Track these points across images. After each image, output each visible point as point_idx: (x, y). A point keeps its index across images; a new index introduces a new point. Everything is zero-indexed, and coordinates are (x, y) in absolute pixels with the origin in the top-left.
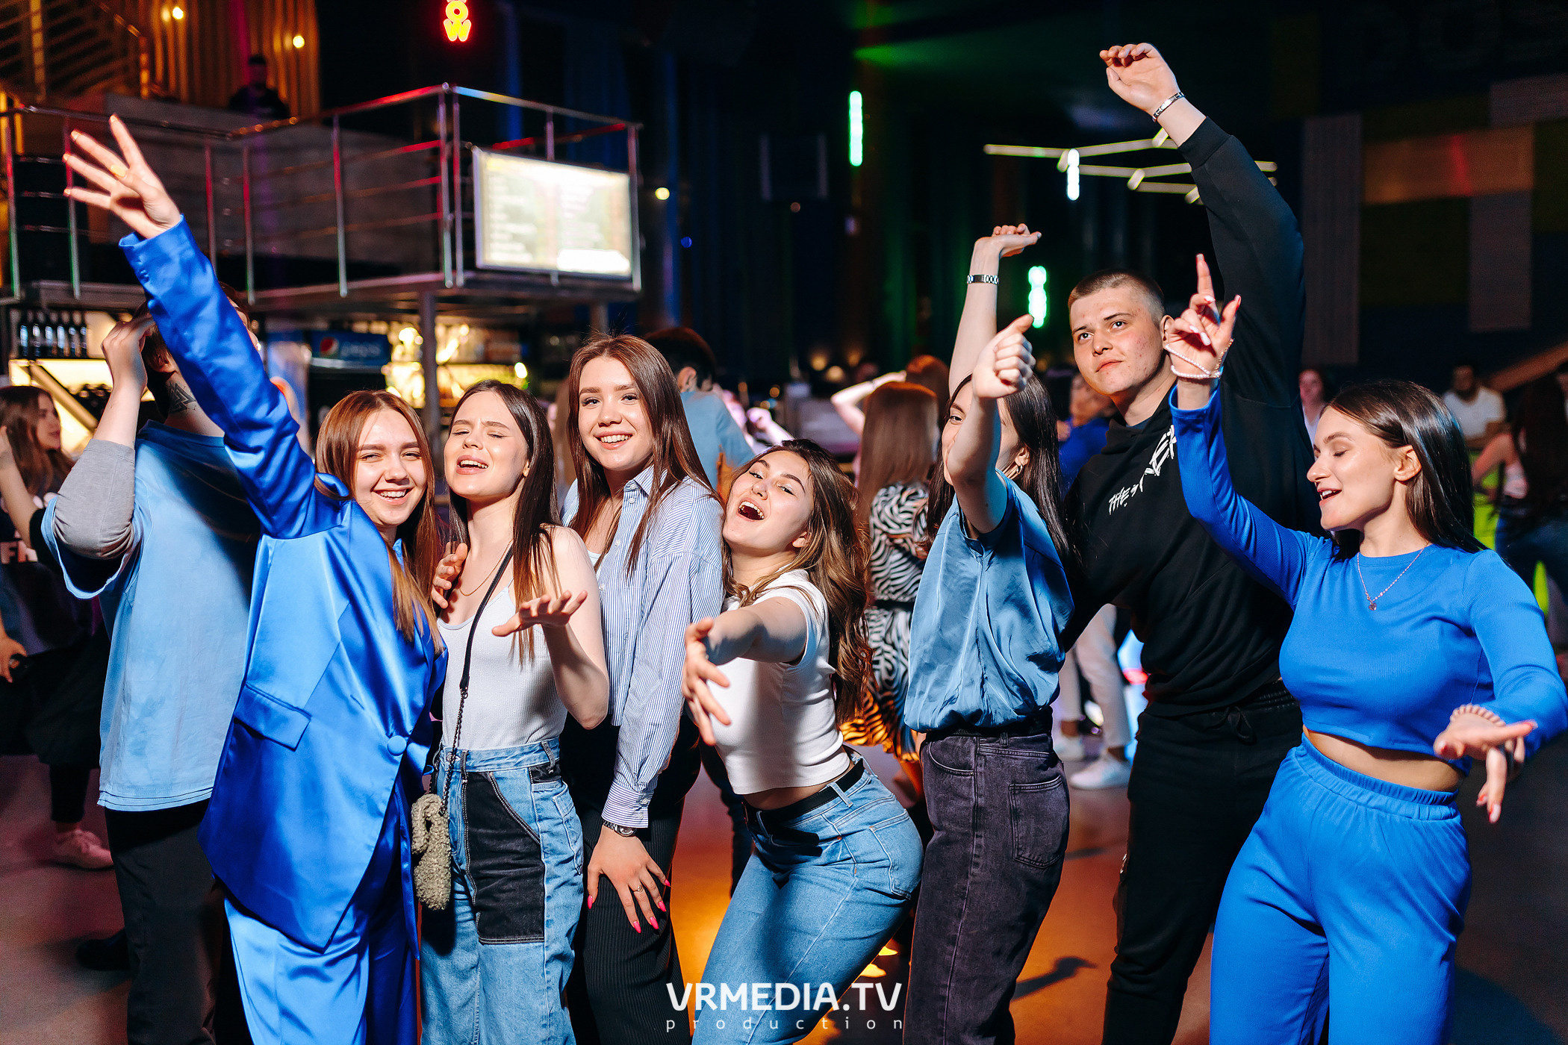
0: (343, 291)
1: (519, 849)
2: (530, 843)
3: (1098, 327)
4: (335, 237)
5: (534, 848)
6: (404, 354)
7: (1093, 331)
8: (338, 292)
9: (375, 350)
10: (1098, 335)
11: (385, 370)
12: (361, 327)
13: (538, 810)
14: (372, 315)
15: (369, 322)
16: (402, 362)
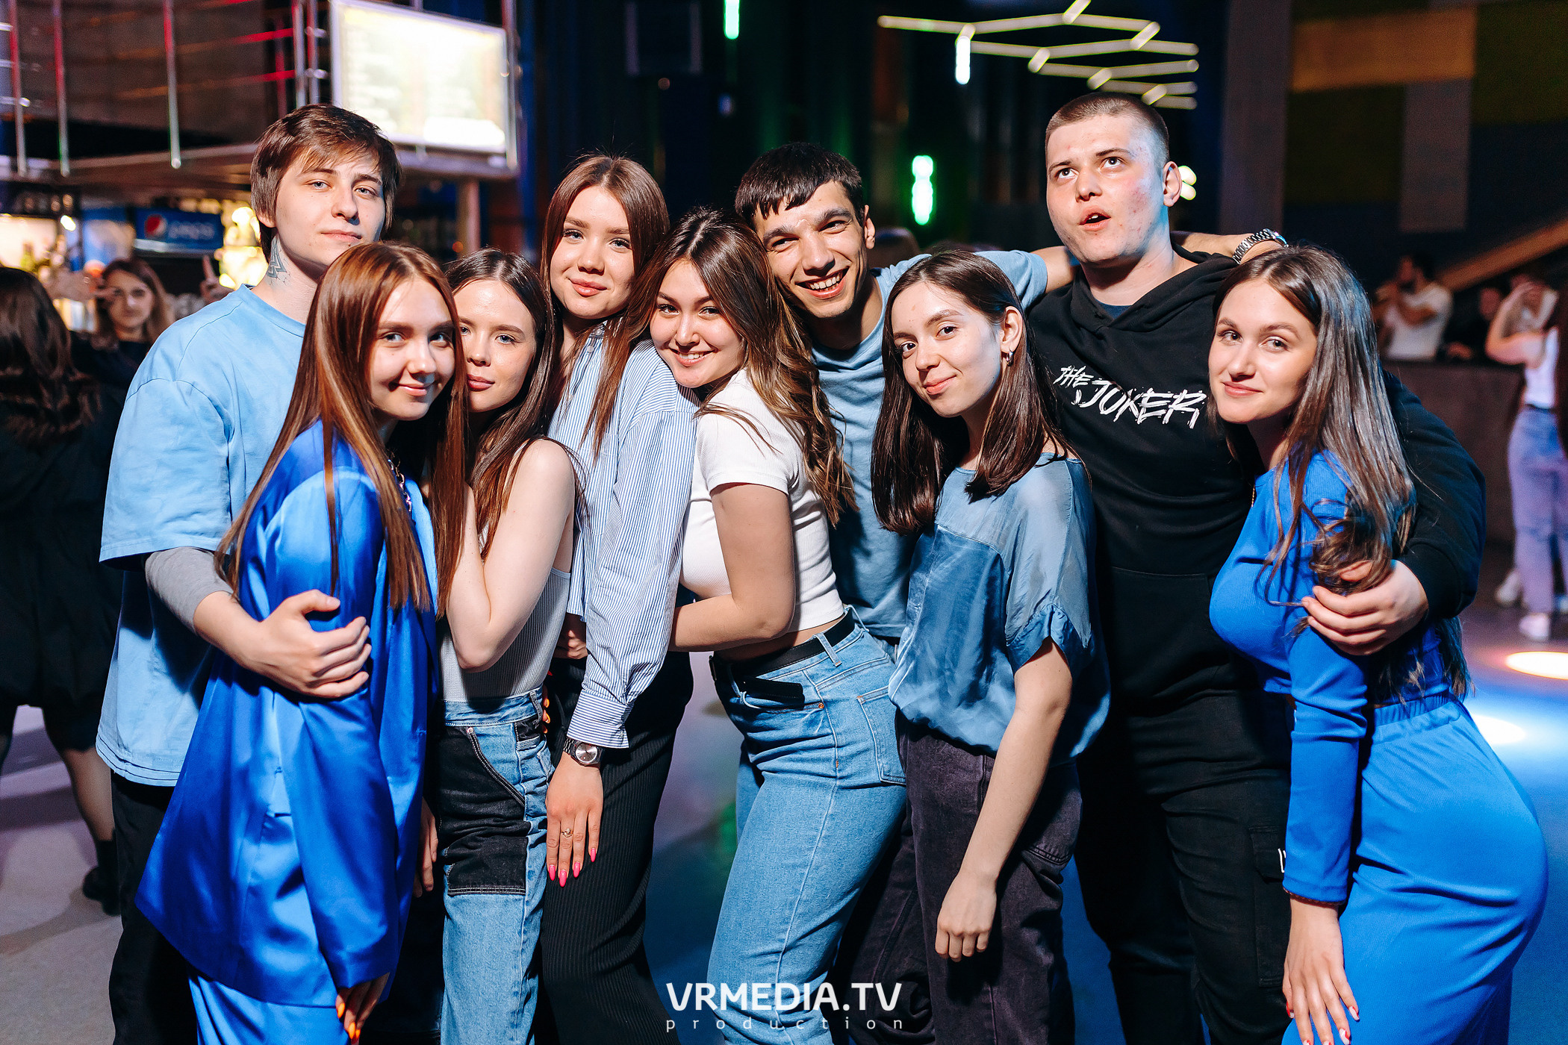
0: (176, 162)
1: (502, 812)
2: (515, 806)
3: (1086, 164)
4: (164, 100)
5: (518, 811)
6: (238, 238)
7: (1076, 168)
8: (168, 163)
9: (208, 231)
10: (1085, 173)
11: (218, 254)
12: (189, 205)
13: (523, 769)
14: (201, 192)
15: (199, 200)
16: (235, 246)
